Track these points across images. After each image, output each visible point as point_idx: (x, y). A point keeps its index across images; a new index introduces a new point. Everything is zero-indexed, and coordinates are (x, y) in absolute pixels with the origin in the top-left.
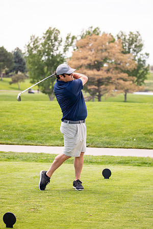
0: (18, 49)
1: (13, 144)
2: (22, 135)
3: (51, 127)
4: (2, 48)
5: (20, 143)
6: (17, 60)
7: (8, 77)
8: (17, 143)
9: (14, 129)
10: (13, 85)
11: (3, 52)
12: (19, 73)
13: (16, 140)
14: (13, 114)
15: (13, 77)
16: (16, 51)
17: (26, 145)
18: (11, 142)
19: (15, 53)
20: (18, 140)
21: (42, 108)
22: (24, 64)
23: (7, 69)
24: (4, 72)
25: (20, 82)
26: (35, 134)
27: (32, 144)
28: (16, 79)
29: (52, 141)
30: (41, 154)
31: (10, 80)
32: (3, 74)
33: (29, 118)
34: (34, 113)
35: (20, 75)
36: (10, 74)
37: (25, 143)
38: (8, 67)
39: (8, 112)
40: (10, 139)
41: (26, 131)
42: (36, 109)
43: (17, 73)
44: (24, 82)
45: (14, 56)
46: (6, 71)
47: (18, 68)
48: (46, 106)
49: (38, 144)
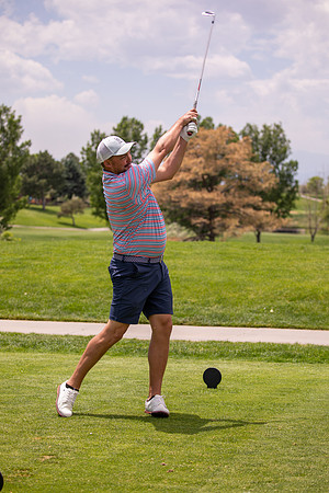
0: (72, 155)
1: (43, 320)
2: (61, 301)
4: (45, 156)
5: (55, 317)
6: (71, 176)
7: (56, 204)
8: (48, 317)
9: (46, 291)
10: (63, 219)
11: (46, 161)
12: (75, 198)
13: (49, 311)
14: (45, 263)
15: (64, 205)
16: (69, 160)
17: (66, 321)
18: (37, 316)
19: (66, 162)
20: (53, 311)
21: (99, 252)
22: (83, 182)
23: (53, 191)
24: (48, 196)
25: (76, 213)
26: (84, 301)
28: (69, 209)
31: (58, 209)
32: (47, 200)
33: (74, 271)
35: (75, 202)
36: (58, 199)
37: (65, 317)
38: (54, 188)
39: (35, 259)
40: (37, 309)
41: (66, 295)
43: (70, 197)
44: (82, 212)
45: (64, 168)
46: (52, 194)
47: (72, 190)
49: (89, 319)
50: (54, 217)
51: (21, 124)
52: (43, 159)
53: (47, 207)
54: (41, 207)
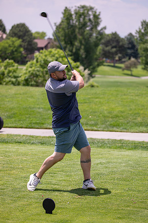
0: (131, 34)
1: (98, 131)
2: (108, 121)
3: (138, 114)
4: (115, 35)
5: (105, 129)
6: (130, 46)
7: (122, 63)
8: (102, 129)
9: (101, 115)
10: (126, 72)
11: (115, 38)
12: (133, 59)
13: (101, 126)
14: (102, 100)
15: (127, 63)
16: (129, 37)
17: (110, 131)
18: (96, 129)
19: (127, 38)
20: (104, 126)
21: (131, 94)
22: (137, 50)
23: (120, 55)
24: (117, 58)
25: (133, 68)
26: (121, 121)
27: (117, 130)
28: (129, 65)
29: (137, 128)
30: (121, 140)
31: (122, 65)
32: (117, 61)
33: (117, 105)
34: (122, 99)
35: (133, 61)
36: (123, 60)
37: (110, 129)
38: (120, 53)
39: (97, 98)
40: (96, 125)
41: (112, 118)
42: (125, 95)
43: (130, 59)
44: (136, 68)
45: (126, 42)
46: (119, 57)
47: (131, 54)
48: (136, 92)
49: (123, 130)
50: (120, 70)
51: (100, 17)
52: (114, 36)
53: (117, 65)
54: (112, 64)
